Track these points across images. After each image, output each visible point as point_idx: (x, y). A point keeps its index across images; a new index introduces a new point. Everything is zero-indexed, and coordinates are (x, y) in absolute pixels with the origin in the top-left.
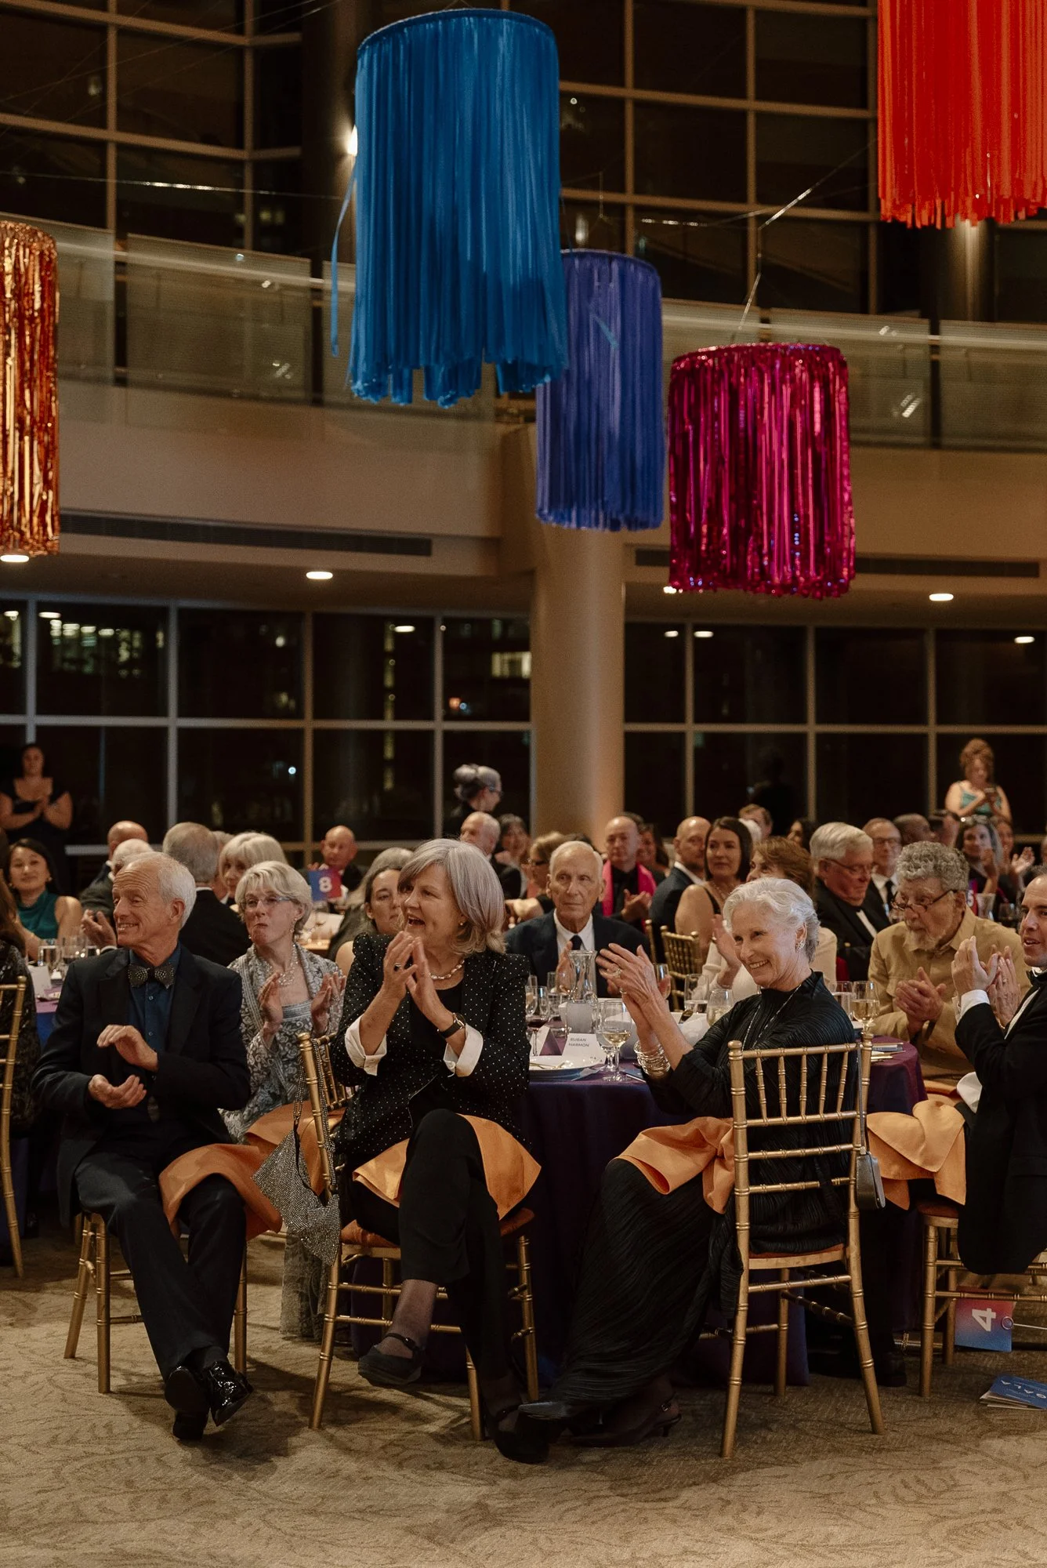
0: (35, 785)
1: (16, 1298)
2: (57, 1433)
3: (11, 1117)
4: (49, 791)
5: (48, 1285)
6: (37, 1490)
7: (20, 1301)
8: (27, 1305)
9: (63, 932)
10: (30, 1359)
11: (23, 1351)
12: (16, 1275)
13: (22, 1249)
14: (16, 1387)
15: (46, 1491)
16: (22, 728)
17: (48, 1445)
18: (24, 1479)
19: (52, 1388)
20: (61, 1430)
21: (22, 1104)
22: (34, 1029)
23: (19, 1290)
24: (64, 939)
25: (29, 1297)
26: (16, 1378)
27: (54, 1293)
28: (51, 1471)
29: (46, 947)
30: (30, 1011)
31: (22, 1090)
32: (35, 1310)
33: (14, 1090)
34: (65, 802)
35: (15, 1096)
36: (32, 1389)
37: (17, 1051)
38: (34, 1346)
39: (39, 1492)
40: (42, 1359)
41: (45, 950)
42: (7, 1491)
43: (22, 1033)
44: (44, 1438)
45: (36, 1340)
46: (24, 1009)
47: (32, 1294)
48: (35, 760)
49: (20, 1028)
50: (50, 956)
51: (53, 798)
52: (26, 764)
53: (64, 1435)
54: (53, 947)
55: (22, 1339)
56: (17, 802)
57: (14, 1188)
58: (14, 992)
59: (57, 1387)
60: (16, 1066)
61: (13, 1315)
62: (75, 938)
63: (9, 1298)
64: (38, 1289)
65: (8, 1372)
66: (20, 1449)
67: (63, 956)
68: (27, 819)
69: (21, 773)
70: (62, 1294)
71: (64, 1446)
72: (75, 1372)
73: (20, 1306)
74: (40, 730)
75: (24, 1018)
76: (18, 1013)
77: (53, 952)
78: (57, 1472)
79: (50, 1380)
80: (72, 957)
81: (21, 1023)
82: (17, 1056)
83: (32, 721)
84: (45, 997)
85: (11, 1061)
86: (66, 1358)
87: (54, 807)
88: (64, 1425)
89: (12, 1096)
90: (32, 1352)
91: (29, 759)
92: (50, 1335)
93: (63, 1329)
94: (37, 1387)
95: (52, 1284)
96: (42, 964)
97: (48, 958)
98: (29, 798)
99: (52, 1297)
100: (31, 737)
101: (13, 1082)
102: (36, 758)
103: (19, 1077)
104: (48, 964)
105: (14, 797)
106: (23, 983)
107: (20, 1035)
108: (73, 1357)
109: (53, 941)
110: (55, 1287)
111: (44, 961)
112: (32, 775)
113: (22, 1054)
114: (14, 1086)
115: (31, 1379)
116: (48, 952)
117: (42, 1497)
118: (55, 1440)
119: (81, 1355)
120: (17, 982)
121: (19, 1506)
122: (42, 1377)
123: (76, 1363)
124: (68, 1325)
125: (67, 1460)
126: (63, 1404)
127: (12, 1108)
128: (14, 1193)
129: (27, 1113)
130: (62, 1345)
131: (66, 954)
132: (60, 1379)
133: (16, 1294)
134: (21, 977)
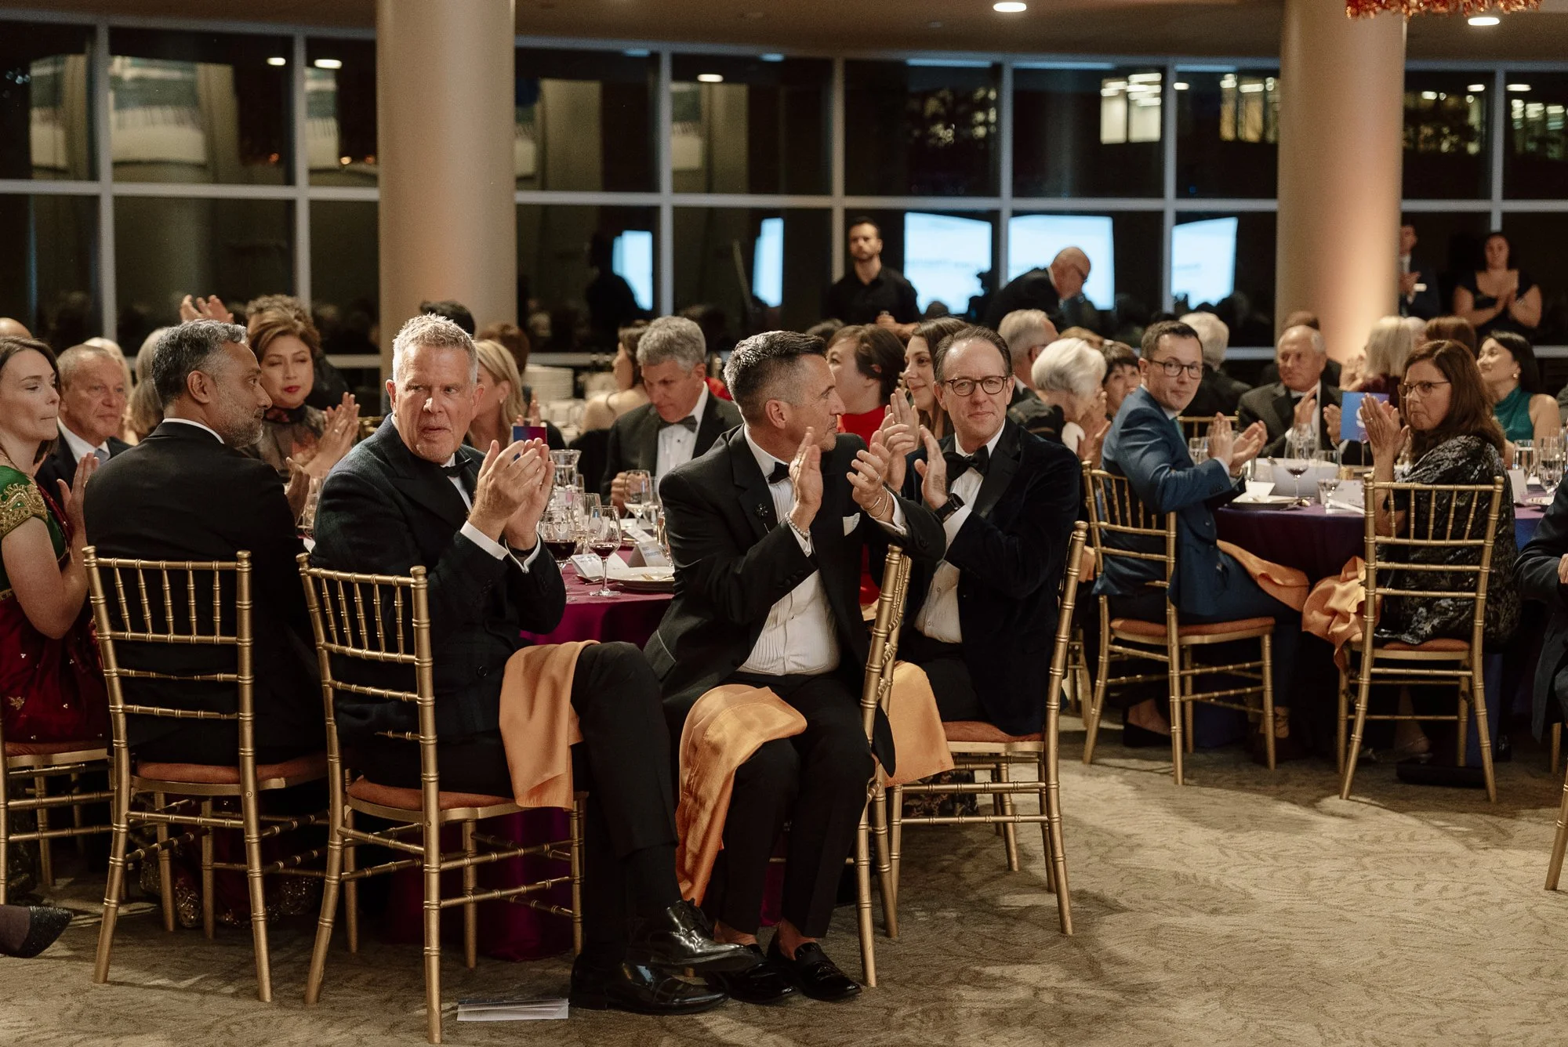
0: (1499, 279)
1: (1488, 823)
2: (1540, 965)
3: (1485, 630)
4: (1515, 285)
5: (1524, 812)
6: (1520, 1021)
7: (1494, 826)
8: (1502, 832)
9: (1539, 432)
10: (1507, 887)
11: (1500, 877)
12: (1488, 799)
13: (1496, 771)
14: (1493, 913)
15: (1530, 1024)
16: (1486, 216)
17: (1530, 977)
18: (1505, 1008)
19: (1531, 919)
20: (1544, 964)
21: (1497, 615)
22: (1512, 536)
23: (1493, 814)
24: (1543, 440)
25: (1504, 822)
26: (1493, 904)
27: (1530, 821)
28: (1535, 1003)
29: (1521, 449)
30: (1507, 515)
31: (1498, 601)
32: (1510, 837)
33: (1488, 601)
34: (1533, 297)
35: (1489, 607)
36: (1511, 917)
37: (1493, 558)
38: (1510, 873)
39: (1523, 1023)
40: (1520, 887)
41: (1521, 452)
42: (1487, 1018)
43: (1498, 539)
44: (1527, 969)
45: (1512, 868)
46: (1501, 512)
47: (1507, 820)
48: (1499, 250)
49: (1496, 533)
50: (1527, 459)
51: (1521, 292)
52: (1489, 254)
53: (1548, 969)
54: (1530, 449)
55: (1498, 865)
56: (1479, 297)
57: (1488, 705)
58: (1490, 494)
59: (1538, 918)
60: (1490, 573)
61: (1487, 839)
62: (1555, 440)
63: (1482, 822)
64: (1513, 816)
65: (1483, 897)
66: (1499, 978)
67: (1541, 459)
68: (1488, 314)
69: (1483, 265)
70: (1540, 823)
71: (1548, 980)
72: (1557, 904)
73: (1493, 831)
74: (1507, 217)
75: (1501, 523)
76: (1494, 517)
77: (1529, 455)
78: (1542, 1006)
79: (1530, 910)
80: (1551, 460)
81: (1498, 528)
82: (1492, 564)
83: (1497, 206)
84: (1521, 502)
85: (1485, 569)
86: (1546, 889)
87: (1520, 302)
88: (1547, 958)
89: (1486, 608)
90: (1509, 879)
91: (1492, 249)
92: (1527, 864)
93: (1543, 859)
94: (1515, 916)
95: (1529, 811)
96: (1517, 467)
97: (1524, 460)
98: (1493, 293)
99: (1530, 825)
100: (1496, 224)
101: (1488, 591)
102: (1500, 248)
103: (1493, 587)
104: (1524, 466)
105: (1475, 291)
106: (1499, 484)
107: (1496, 541)
108: (1554, 889)
109: (1530, 441)
110: (1533, 815)
111: (1520, 463)
112: (1495, 268)
113: (1498, 562)
114: (1488, 595)
115: (1508, 907)
116: (1524, 454)
117: (1526, 1029)
118: (1537, 972)
119: (1563, 889)
120: (1492, 482)
121: (1501, 1035)
122: (1522, 906)
123: (1559, 896)
124: (1550, 856)
125: (1552, 995)
126: (1546, 936)
127: (1486, 620)
128: (1487, 711)
129: (1502, 625)
130: (1542, 875)
131: (1546, 456)
132: (1540, 910)
133: (1488, 818)
134: (1498, 477)
